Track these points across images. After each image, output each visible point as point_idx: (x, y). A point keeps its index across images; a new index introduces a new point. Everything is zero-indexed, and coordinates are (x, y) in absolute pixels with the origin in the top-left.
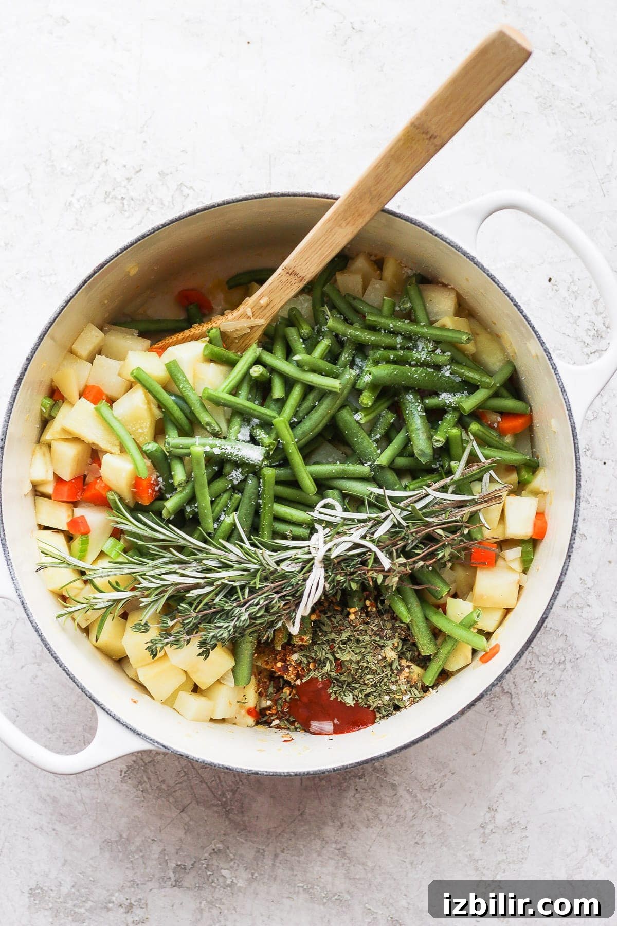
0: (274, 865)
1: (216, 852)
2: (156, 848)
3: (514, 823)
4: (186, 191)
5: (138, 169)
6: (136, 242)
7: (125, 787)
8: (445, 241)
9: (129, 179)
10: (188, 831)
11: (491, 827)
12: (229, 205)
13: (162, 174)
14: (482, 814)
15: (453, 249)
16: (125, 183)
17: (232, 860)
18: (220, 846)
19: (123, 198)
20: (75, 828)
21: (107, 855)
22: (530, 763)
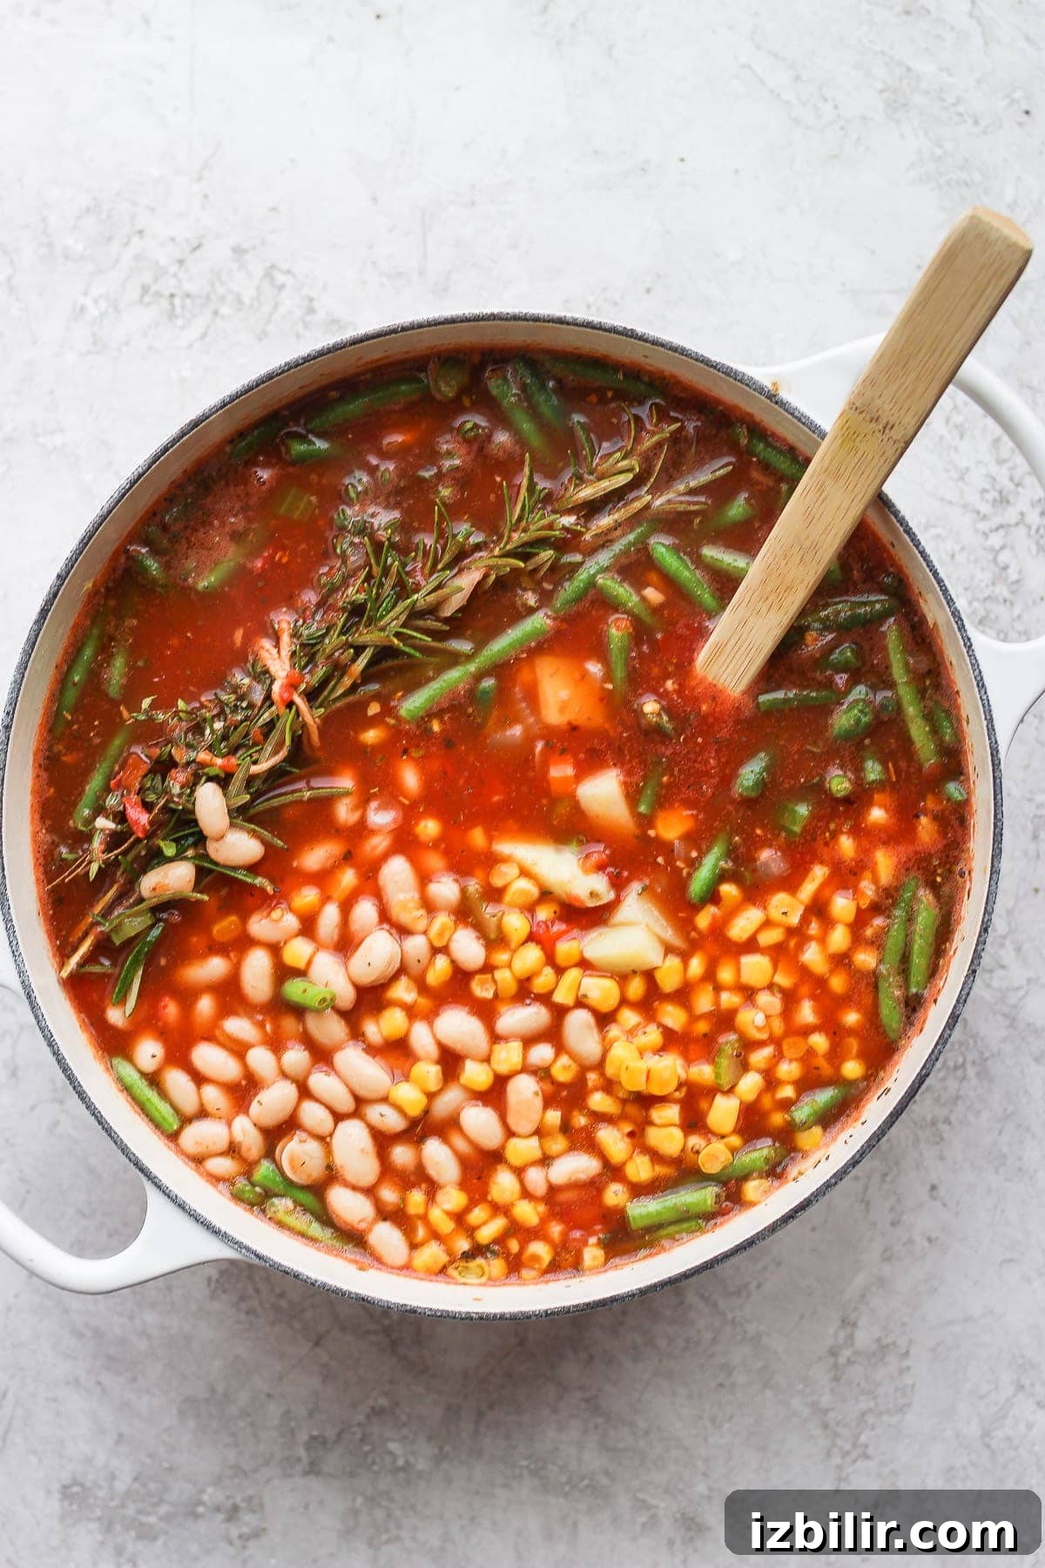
0: (476, 1432)
1: (376, 1412)
2: (274, 1410)
3: (887, 1346)
4: (280, 278)
5: (195, 243)
6: (258, 385)
7: (216, 1306)
8: (792, 414)
9: (181, 262)
10: (327, 1377)
11: (847, 1353)
12: (421, 330)
13: (238, 251)
14: (831, 1331)
15: (805, 428)
16: (174, 269)
17: (405, 1425)
18: (384, 1402)
19: (172, 296)
20: (134, 1379)
21: (191, 1423)
22: (910, 1242)
